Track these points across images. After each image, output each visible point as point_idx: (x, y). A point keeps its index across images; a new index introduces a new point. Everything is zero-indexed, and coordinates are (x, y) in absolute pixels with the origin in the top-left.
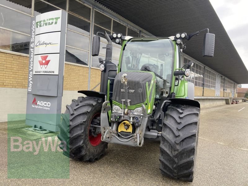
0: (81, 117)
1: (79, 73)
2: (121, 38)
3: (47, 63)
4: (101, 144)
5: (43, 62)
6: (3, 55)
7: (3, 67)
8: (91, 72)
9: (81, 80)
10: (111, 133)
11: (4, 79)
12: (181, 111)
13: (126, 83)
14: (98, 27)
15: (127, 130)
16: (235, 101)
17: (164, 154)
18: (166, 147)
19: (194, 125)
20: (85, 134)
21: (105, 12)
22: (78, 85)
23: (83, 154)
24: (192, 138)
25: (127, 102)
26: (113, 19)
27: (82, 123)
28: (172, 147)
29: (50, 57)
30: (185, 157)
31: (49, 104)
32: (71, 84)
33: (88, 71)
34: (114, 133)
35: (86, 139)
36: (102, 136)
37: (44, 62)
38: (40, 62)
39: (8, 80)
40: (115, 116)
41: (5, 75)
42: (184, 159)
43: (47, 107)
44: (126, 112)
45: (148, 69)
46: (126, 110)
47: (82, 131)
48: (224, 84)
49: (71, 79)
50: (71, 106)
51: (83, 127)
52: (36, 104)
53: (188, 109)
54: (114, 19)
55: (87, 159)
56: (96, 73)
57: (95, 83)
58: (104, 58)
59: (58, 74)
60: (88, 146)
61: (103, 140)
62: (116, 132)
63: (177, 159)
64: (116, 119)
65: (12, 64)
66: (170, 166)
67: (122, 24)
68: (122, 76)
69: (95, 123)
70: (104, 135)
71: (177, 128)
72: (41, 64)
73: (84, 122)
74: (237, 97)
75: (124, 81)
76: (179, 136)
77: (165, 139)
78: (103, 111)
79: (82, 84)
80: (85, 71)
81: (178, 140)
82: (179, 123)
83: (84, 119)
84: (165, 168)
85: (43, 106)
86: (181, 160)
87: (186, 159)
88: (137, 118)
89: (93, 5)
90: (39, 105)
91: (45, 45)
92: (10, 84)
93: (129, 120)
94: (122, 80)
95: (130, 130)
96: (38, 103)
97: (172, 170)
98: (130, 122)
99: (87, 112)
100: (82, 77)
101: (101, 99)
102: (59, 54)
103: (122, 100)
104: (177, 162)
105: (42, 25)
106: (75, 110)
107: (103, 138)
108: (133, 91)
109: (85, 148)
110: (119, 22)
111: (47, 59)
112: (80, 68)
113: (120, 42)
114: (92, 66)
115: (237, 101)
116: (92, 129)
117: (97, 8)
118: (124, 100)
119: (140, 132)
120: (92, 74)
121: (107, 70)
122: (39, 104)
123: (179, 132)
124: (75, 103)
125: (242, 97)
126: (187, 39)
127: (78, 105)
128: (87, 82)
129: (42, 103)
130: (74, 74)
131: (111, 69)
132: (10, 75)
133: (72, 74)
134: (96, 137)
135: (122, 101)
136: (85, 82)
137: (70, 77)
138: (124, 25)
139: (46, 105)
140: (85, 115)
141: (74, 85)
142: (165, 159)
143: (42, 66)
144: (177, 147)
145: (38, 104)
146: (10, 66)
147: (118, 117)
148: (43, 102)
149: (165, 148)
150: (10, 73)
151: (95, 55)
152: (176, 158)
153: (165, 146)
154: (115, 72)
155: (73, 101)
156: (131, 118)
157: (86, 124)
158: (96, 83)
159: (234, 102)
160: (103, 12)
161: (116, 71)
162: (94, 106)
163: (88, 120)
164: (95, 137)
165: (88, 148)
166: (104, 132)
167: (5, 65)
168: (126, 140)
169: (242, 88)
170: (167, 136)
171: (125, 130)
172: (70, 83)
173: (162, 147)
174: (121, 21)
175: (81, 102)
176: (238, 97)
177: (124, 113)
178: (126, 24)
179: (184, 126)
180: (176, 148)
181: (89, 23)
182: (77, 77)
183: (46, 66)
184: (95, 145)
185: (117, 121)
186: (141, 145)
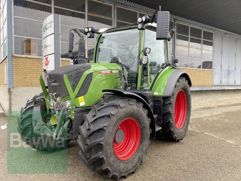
6: (30, 60)
7: (30, 70)
11: (32, 80)
14: (121, 22)
21: (128, 7)
26: (138, 12)
29: (49, 58)
37: (47, 62)
38: (45, 63)
39: (36, 80)
41: (32, 76)
42: (93, 155)
54: (140, 11)
65: (38, 67)
87: (95, 154)
89: (114, 2)
91: (46, 48)
92: (37, 84)
102: (54, 54)
117: (118, 4)
132: (37, 76)
143: (46, 66)
144: (87, 141)
146: (37, 69)
150: (37, 74)
160: (126, 6)
167: (32, 68)
181: (111, 20)
183: (48, 66)
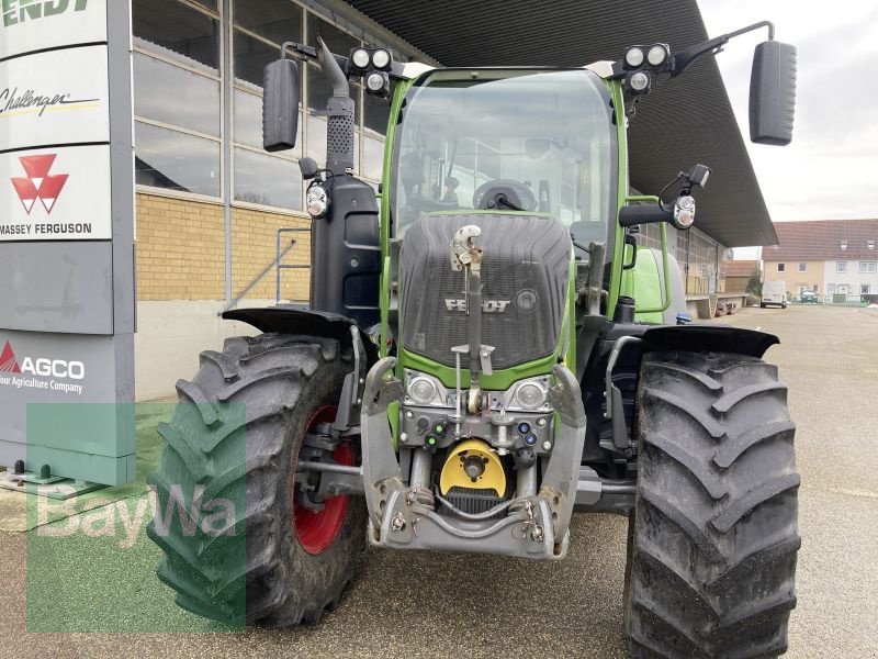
0: (259, 436)
1: (185, 229)
2: (387, 68)
3: (54, 187)
4: (342, 538)
5: (33, 186)
8: (233, 222)
9: (193, 257)
10: (412, 502)
12: (713, 384)
13: (476, 268)
15: (474, 480)
16: (724, 304)
17: (656, 578)
18: (668, 550)
19: (783, 445)
20: (283, 509)
22: (184, 277)
23: (277, 601)
24: (783, 503)
25: (479, 359)
26: (306, 8)
27: (264, 463)
28: (695, 547)
29: (63, 163)
30: (755, 589)
31: (76, 370)
32: (157, 276)
33: (222, 220)
34: (421, 501)
35: (286, 532)
36: (375, 524)
37: (37, 182)
38: (15, 182)
40: (422, 424)
42: (753, 599)
43: (68, 380)
44: (472, 402)
45: (511, 200)
46: (474, 394)
47: (269, 500)
48: (687, 250)
49: (153, 254)
50: (200, 383)
51: (271, 480)
52: (17, 369)
53: (736, 371)
54: (311, 7)
55: (295, 621)
56: (252, 224)
57: (250, 266)
58: (320, 160)
59: (110, 237)
60: (295, 563)
61: (378, 540)
62: (429, 497)
63: (718, 598)
64: (427, 439)
66: (687, 631)
67: (344, 30)
68: (458, 237)
69: (315, 453)
70: (381, 519)
71: (713, 464)
72: (26, 192)
73: (273, 457)
74: (723, 290)
75: (465, 258)
76: (726, 496)
77: (658, 511)
78: (371, 407)
79: (202, 271)
80: (208, 219)
81: (726, 517)
82: (717, 441)
83: (271, 445)
84: (654, 637)
85: (51, 376)
86: (736, 603)
87: (762, 596)
88: (524, 429)
90: (29, 375)
91: (34, 108)
93: (487, 437)
94: (454, 258)
95: (494, 479)
96: (27, 364)
97: (692, 645)
98: (496, 448)
99: (285, 408)
100: (202, 244)
101: (334, 341)
102: (107, 147)
103: (453, 349)
104: (719, 611)
105: (17, 15)
106: (224, 402)
107: (378, 531)
108: (503, 304)
109: (284, 575)
110: (333, 23)
111: (53, 172)
112: (189, 209)
113: (387, 88)
114: (236, 199)
115: (729, 306)
116: (303, 478)
118: (464, 349)
119: (554, 495)
120: (237, 228)
121: (340, 214)
122: (31, 368)
123: (724, 480)
124: (215, 368)
125: (739, 290)
126: (670, 71)
127: (234, 379)
128: (218, 265)
129: (42, 364)
130: (168, 235)
131: (355, 206)
133: (156, 233)
134: (320, 513)
135: (454, 353)
136: (213, 264)
137: (150, 247)
138: (350, 33)
139: (64, 375)
140: (277, 426)
141: (167, 276)
142: (662, 601)
143: (28, 203)
144: (719, 547)
145: (24, 368)
147: (439, 429)
148: (48, 361)
149: (661, 554)
151: (277, 146)
152: (715, 594)
153: (661, 544)
154: (372, 217)
155: (204, 358)
156: (502, 431)
157: (283, 463)
158: (256, 267)
159: (721, 309)
161: (376, 213)
162: (308, 379)
163: (289, 447)
164: (316, 512)
165: (298, 570)
166: (383, 503)
168: (477, 526)
169: (735, 259)
170: (669, 501)
171: (466, 483)
172: (153, 269)
173: (648, 551)
174: (338, 18)
175: (245, 363)
176: (727, 291)
177: (465, 407)
178: (359, 31)
179: (744, 453)
180: (717, 551)
181: (214, 20)
182: (179, 242)
183: (48, 202)
184: (317, 550)
185: (432, 446)
186: (563, 553)
